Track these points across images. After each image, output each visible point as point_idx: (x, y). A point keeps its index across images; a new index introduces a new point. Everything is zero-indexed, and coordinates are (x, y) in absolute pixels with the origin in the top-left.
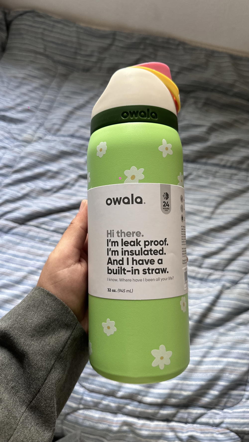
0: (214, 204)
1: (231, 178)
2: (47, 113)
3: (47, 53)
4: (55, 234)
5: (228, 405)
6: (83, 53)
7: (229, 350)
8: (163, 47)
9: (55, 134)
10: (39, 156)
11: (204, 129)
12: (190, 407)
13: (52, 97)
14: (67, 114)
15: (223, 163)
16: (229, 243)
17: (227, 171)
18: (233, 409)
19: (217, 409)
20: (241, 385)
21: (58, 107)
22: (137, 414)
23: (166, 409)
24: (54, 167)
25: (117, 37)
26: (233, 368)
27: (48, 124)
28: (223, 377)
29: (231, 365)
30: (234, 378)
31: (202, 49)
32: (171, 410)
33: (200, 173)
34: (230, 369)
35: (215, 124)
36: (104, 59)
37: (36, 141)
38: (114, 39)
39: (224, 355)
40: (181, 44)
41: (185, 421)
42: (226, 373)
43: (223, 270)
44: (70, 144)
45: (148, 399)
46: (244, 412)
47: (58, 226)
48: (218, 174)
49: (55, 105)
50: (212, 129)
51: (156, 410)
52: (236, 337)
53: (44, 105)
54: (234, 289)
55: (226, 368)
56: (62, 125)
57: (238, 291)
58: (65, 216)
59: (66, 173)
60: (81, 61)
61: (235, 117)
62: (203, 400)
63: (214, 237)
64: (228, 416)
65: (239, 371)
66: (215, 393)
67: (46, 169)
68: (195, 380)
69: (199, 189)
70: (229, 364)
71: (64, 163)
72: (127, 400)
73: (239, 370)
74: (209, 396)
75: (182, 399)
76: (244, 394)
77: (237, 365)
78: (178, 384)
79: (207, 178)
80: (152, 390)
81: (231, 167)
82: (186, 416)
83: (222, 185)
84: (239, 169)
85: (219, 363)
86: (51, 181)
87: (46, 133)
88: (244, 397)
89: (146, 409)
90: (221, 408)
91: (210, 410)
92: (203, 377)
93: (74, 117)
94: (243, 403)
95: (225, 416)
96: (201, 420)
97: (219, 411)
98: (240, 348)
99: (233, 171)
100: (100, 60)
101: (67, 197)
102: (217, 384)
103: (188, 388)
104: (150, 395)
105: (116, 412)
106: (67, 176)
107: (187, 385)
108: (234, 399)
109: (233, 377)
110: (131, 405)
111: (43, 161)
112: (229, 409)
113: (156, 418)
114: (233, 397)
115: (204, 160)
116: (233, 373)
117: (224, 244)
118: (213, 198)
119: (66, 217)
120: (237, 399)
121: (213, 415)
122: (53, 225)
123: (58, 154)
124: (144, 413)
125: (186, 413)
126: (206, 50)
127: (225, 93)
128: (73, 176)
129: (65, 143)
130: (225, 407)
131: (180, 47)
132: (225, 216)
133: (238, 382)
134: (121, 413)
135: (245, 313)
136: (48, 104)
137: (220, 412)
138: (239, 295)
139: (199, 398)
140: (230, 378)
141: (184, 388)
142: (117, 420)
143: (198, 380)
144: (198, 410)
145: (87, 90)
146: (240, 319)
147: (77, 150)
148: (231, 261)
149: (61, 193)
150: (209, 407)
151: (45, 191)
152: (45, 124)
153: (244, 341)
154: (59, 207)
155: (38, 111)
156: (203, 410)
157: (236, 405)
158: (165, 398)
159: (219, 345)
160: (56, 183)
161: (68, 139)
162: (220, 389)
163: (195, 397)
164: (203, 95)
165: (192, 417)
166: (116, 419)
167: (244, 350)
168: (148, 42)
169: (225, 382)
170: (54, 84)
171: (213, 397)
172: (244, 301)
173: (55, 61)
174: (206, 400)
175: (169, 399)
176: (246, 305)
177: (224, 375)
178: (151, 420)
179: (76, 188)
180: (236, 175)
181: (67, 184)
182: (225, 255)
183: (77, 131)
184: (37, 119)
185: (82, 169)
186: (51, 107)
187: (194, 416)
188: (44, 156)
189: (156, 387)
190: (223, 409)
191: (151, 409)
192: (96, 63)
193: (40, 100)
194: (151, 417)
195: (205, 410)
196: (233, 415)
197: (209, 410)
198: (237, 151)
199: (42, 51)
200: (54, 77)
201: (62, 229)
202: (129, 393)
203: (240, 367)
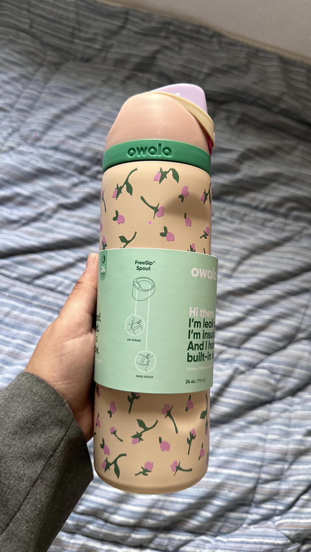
0: (236, 258)
1: (264, 224)
2: (26, 114)
3: (33, 30)
4: (18, 283)
5: (224, 530)
6: (83, 35)
7: (232, 459)
8: (191, 38)
9: (32, 145)
10: (6, 174)
11: (234, 156)
12: (171, 532)
13: (36, 93)
14: (51, 118)
15: (255, 204)
16: (250, 312)
17: (260, 215)
18: (229, 538)
19: (208, 536)
20: (243, 505)
21: (41, 108)
22: (101, 536)
23: (139, 533)
24: (25, 190)
25: (130, 18)
26: (234, 483)
27: (25, 131)
28: (221, 495)
29: (232, 480)
30: (235, 497)
31: (243, 45)
32: (147, 535)
33: (224, 214)
34: (231, 484)
35: (250, 150)
36: (111, 46)
37: (5, 152)
38: (126, 20)
39: (225, 465)
40: (217, 35)
41: (164, 548)
42: (224, 490)
43: (238, 348)
44: (52, 159)
45: (117, 518)
46: (242, 542)
47: (23, 273)
48: (247, 218)
49: (38, 104)
50: (245, 157)
51: (126, 533)
52: (245, 441)
53: (22, 103)
54: (250, 374)
55: (226, 484)
56: (43, 133)
57: (255, 378)
58: (35, 259)
59: (43, 200)
60: (79, 46)
61: (277, 142)
62: (190, 523)
63: (232, 302)
64: (221, 547)
65: (242, 489)
66: (207, 515)
67: (14, 192)
68: (183, 497)
69: (220, 236)
70: (230, 477)
71: (40, 185)
72: (89, 517)
73: (243, 486)
74: (199, 518)
75: (161, 521)
76: (246, 517)
77: (241, 480)
78: (159, 500)
79: (231, 222)
80: (124, 506)
81: (264, 210)
82: (166, 542)
83: (251, 234)
84: (276, 214)
85: (216, 476)
86: (20, 208)
87: (20, 142)
88: (245, 521)
89: (112, 531)
90: (214, 534)
91: (199, 536)
92: (193, 493)
93: (62, 122)
94: (243, 530)
95: (217, 545)
96: (185, 549)
97: (211, 538)
98: (247, 457)
99: (268, 216)
100: (106, 48)
101: (40, 233)
102: (211, 504)
103: (172, 506)
104: (120, 512)
105: (74, 531)
106: (43, 204)
107: (172, 502)
108: (232, 523)
109: (233, 495)
110: (94, 525)
111: (12, 180)
112: (224, 536)
113: (125, 543)
114: (231, 521)
115: (231, 198)
116: (234, 490)
117: (243, 313)
118: (236, 250)
119: (35, 261)
120: (236, 524)
121: (202, 543)
122: (16, 271)
123: (34, 172)
124: (110, 535)
125: (166, 538)
126: (248, 46)
127: (267, 108)
128: (51, 204)
129: (44, 158)
130: (219, 533)
131: (215, 40)
132: (249, 275)
133: (240, 502)
134: (79, 532)
135: (260, 408)
136: (29, 102)
137: (211, 540)
138: (255, 383)
139: (186, 519)
140: (229, 497)
141: (166, 507)
142: (74, 544)
143: (187, 497)
144: (183, 535)
145: (83, 88)
146: (253, 416)
147: (61, 168)
148: (249, 336)
149: (32, 227)
150: (197, 532)
151: (10, 223)
152: (21, 129)
153: (254, 448)
154: (26, 245)
155: (13, 111)
156: (190, 536)
157: (233, 532)
158: (140, 518)
159: (220, 451)
160: (27, 212)
161: (50, 152)
162: (214, 511)
163: (180, 518)
164: (238, 108)
165: (174, 545)
166: (72, 541)
167: (252, 460)
168: (172, 28)
169: (221, 501)
170: (39, 76)
171: (203, 521)
172: (260, 393)
173: (43, 43)
174: (194, 523)
175: (145, 520)
176: (263, 397)
177: (222, 492)
178: (120, 545)
179: (53, 221)
180: (271, 221)
181: (41, 214)
182: (243, 328)
183: (63, 142)
184: (12, 122)
185: (65, 196)
186: (31, 107)
187: (176, 543)
188: (14, 174)
189: (130, 502)
190: (216, 536)
191: (120, 532)
192: (100, 50)
193: (18, 96)
194: (120, 541)
195: (192, 536)
196: (227, 546)
197: (197, 536)
198: (275, 188)
199: (26, 27)
200: (41, 65)
201: (28, 277)
202: (92, 508)
203: (244, 482)
